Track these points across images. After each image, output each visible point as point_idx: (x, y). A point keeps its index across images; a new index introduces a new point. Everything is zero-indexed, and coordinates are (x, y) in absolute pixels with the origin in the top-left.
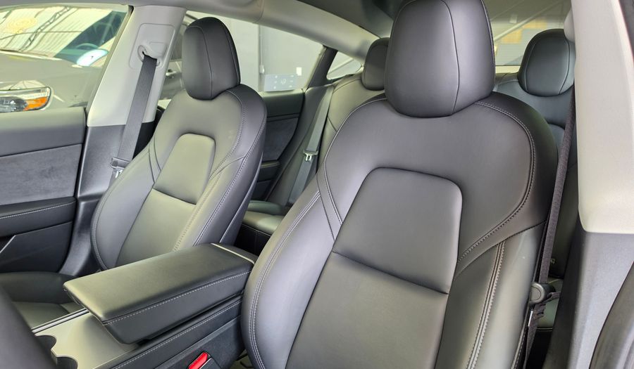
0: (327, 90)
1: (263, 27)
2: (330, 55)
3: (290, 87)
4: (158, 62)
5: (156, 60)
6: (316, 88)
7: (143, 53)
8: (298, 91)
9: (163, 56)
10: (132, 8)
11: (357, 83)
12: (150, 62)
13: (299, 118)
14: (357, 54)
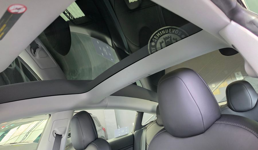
0: (143, 131)
1: (117, 110)
2: (141, 115)
3: (126, 133)
4: (62, 136)
5: (62, 135)
6: (138, 130)
7: (55, 133)
8: (130, 134)
9: (64, 133)
10: (50, 115)
11: (155, 124)
12: (59, 137)
13: (133, 147)
14: (152, 112)
